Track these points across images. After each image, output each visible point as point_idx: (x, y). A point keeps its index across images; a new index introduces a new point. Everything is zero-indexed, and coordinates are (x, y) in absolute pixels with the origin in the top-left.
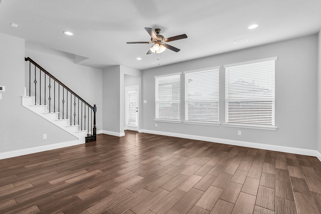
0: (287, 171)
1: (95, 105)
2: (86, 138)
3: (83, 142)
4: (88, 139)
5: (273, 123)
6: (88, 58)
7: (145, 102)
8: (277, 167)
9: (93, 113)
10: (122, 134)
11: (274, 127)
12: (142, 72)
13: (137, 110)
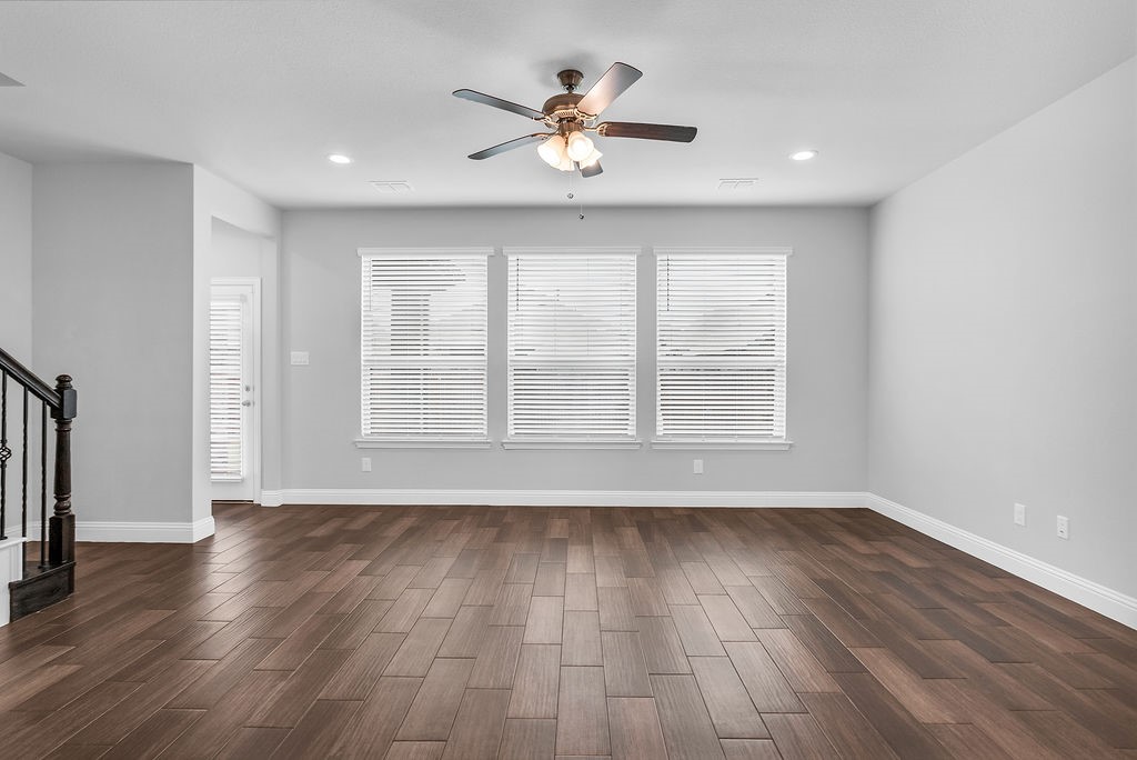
1: (63, 381)
2: (13, 587)
4: (28, 590)
5: (779, 428)
6: (21, 85)
9: (52, 424)
10: (202, 526)
11: (784, 441)
12: (285, 215)
13: (245, 397)
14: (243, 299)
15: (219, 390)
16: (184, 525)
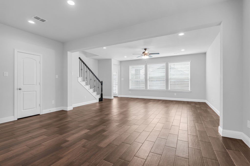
0: (195, 106)
1: (102, 81)
2: (99, 99)
3: (98, 101)
5: (189, 89)
7: (122, 79)
8: (192, 105)
10: (112, 98)
11: (190, 91)
12: (121, 62)
13: (117, 84)
14: (117, 72)
15: (114, 83)
16: (111, 97)
